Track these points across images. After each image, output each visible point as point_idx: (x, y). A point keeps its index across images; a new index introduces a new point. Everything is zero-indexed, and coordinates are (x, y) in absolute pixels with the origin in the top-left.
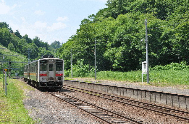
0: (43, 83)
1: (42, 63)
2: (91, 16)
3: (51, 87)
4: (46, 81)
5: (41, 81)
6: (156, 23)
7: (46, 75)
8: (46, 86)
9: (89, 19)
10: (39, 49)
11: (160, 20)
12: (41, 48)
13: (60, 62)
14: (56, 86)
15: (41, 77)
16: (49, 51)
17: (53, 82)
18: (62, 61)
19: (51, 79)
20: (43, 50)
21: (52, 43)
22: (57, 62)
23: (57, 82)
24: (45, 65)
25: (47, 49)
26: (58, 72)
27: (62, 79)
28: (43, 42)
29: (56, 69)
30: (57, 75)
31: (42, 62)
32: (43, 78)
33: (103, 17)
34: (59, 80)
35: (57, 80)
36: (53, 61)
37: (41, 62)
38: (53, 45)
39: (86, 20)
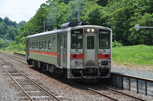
0: (75, 72)
1: (75, 35)
2: (48, 1)
3: (90, 77)
4: (81, 67)
5: (73, 68)
6: (97, 9)
7: (82, 56)
8: (80, 76)
9: (47, 4)
10: (8, 26)
11: (100, 7)
12: (10, 26)
13: (105, 33)
14: (98, 77)
15: (73, 61)
16: (16, 29)
17: (94, 68)
18: (110, 32)
19: (90, 63)
20: (11, 28)
21: (20, 23)
22: (100, 33)
23: (100, 69)
24: (80, 38)
25: (15, 27)
26: (102, 50)
27: (109, 64)
28: (12, 21)
29: (100, 46)
30: (100, 56)
31: (75, 32)
32: (76, 62)
33: (57, 2)
34: (105, 65)
35: (101, 65)
36: (93, 30)
37: (72, 32)
38: (21, 24)
39: (44, 5)
